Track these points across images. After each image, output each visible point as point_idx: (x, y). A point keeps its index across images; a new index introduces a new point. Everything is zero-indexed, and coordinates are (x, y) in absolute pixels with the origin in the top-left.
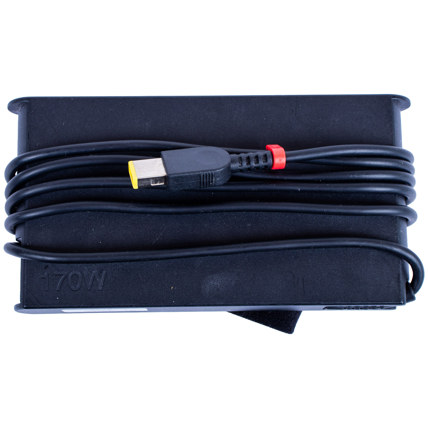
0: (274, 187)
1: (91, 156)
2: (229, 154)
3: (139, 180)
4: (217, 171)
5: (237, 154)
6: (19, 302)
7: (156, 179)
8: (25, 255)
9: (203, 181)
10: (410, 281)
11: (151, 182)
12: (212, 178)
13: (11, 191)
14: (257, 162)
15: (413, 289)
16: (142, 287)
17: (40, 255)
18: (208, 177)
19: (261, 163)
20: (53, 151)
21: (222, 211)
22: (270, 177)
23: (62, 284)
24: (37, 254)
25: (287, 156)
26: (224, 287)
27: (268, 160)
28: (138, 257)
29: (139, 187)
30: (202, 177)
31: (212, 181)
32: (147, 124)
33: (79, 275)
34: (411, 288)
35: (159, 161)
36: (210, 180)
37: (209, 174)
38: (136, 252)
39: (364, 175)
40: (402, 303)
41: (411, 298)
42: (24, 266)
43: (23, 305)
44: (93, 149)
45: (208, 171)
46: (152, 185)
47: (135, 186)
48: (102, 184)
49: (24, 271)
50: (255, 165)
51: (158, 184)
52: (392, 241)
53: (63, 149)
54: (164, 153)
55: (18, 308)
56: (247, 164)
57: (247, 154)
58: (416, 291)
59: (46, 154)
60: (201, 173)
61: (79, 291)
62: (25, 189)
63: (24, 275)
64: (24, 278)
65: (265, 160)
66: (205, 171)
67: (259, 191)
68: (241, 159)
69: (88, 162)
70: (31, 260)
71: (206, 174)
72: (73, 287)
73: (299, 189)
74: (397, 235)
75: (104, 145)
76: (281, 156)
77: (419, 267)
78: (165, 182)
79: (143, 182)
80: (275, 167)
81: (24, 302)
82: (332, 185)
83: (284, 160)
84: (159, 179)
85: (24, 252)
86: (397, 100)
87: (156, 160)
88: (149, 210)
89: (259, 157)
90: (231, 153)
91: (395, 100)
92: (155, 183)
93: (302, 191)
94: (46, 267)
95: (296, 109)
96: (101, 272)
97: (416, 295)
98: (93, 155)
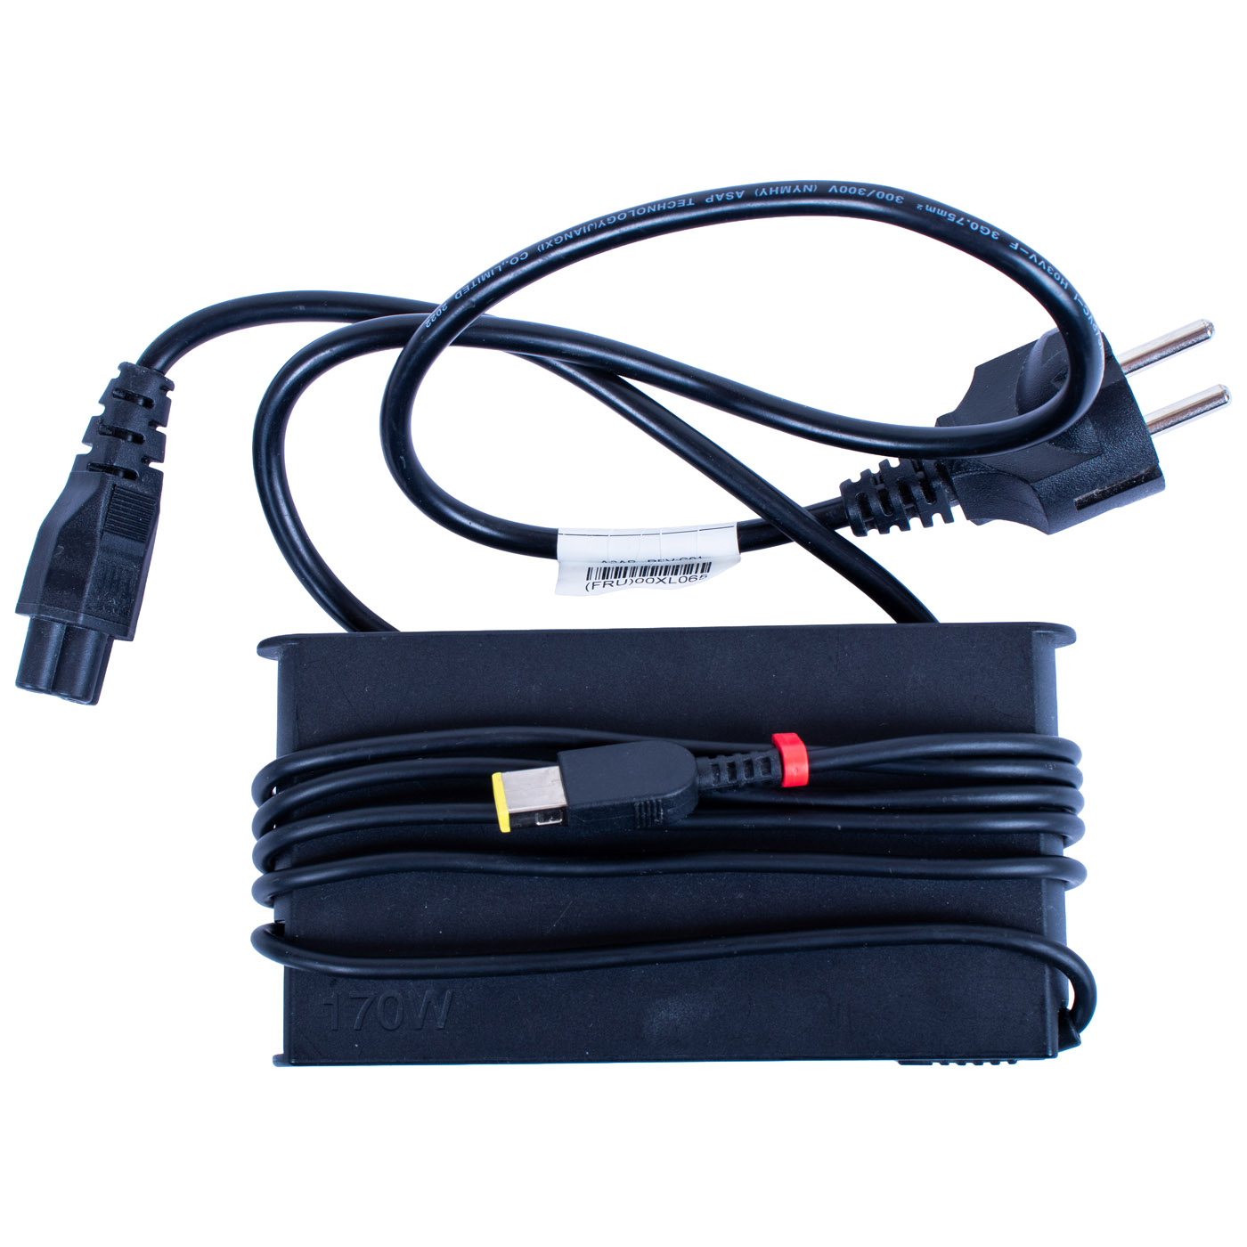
0: (788, 821)
1: (420, 761)
2: (693, 758)
3: (512, 816)
4: (668, 795)
5: (710, 758)
6: (281, 1051)
7: (547, 814)
8: (291, 960)
9: (640, 816)
10: (1070, 1006)
11: (537, 818)
12: (658, 810)
13: (264, 827)
14: (751, 773)
15: (1074, 1023)
16: (525, 1023)
17: (321, 962)
18: (649, 809)
19: (759, 774)
20: (345, 751)
21: (682, 871)
22: (782, 799)
23: (364, 1017)
24: (314, 960)
25: (810, 760)
26: (689, 1022)
27: (773, 770)
28: (513, 968)
29: (511, 828)
30: (637, 808)
31: (658, 815)
32: (534, 688)
33: (398, 999)
34: (1071, 1023)
35: (554, 771)
36: (655, 814)
37: (651, 802)
38: (510, 958)
39: (970, 796)
40: (1050, 1055)
41: (1069, 1041)
42: (291, 980)
43: (290, 1058)
44: (425, 747)
45: (649, 796)
46: (538, 824)
47: (505, 827)
48: (441, 817)
49: (290, 990)
50: (746, 779)
51: (551, 822)
52: (1028, 931)
53: (365, 748)
54: (563, 755)
55: (281, 1061)
56: (731, 779)
57: (730, 758)
58: (1082, 1025)
59: (331, 758)
60: (634, 800)
61: (398, 1031)
62: (290, 826)
63: (290, 998)
64: (290, 1003)
65: (765, 770)
66: (644, 796)
67: (759, 829)
68: (718, 769)
69: (414, 773)
70: (302, 969)
71: (645, 802)
72: (387, 1024)
73: (839, 827)
74: (1041, 914)
75: (445, 738)
76: (798, 760)
77: (1086, 981)
78: (564, 819)
79: (521, 820)
80: (787, 783)
81: (290, 1051)
82: (906, 817)
83: (805, 768)
84: (551, 812)
85: (290, 954)
86: (1044, 634)
87: (547, 771)
88: (536, 868)
89: (754, 763)
90: (698, 753)
91: (1040, 634)
92: (545, 821)
93: (844, 830)
94: (333, 984)
95: (838, 655)
96: (443, 992)
97: (1084, 1035)
98: (424, 758)
